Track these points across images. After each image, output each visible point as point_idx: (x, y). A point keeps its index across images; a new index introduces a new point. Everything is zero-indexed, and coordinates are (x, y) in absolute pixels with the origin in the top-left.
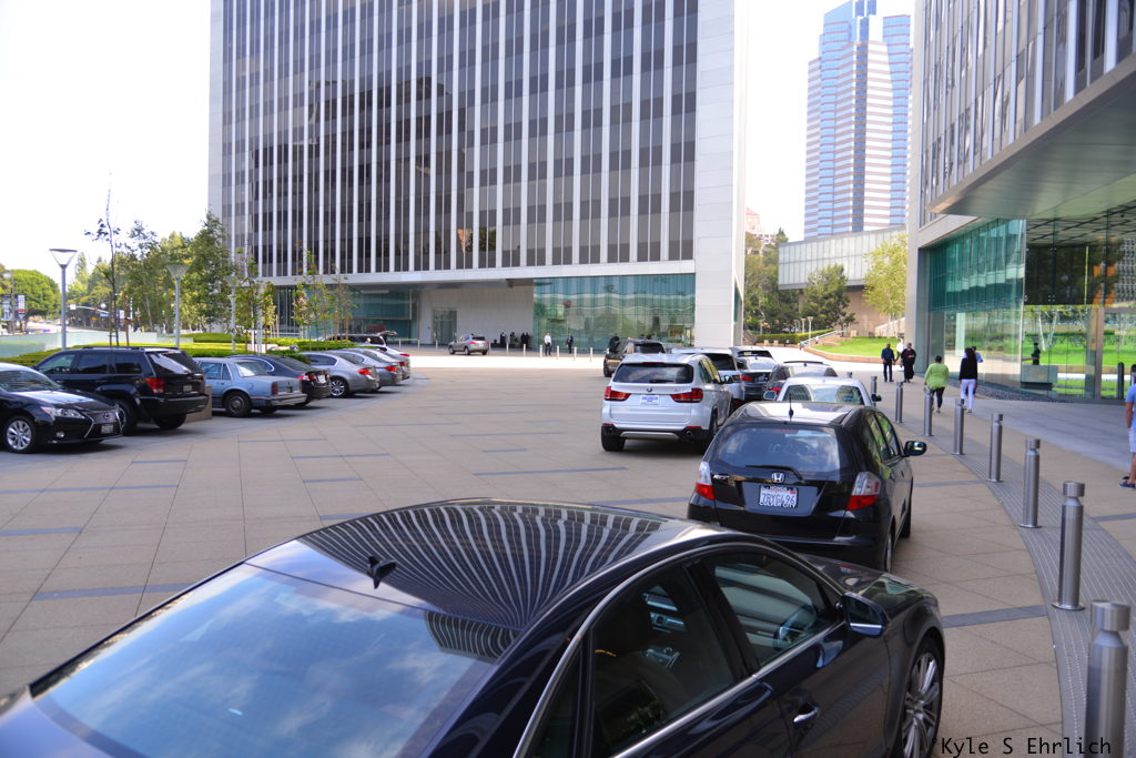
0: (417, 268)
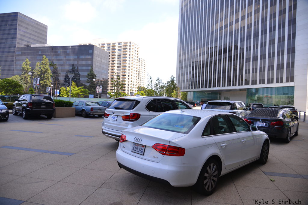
0: (218, 87)
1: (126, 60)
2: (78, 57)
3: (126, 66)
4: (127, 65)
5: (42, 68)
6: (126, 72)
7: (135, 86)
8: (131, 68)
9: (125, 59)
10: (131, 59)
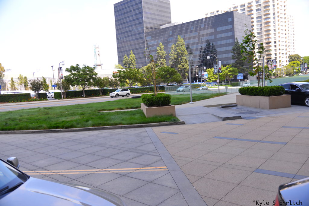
1: (269, 22)
2: (215, 30)
3: (269, 30)
4: (272, 28)
5: (178, 50)
6: (270, 38)
7: (285, 55)
8: (277, 31)
9: (267, 21)
10: (277, 19)
